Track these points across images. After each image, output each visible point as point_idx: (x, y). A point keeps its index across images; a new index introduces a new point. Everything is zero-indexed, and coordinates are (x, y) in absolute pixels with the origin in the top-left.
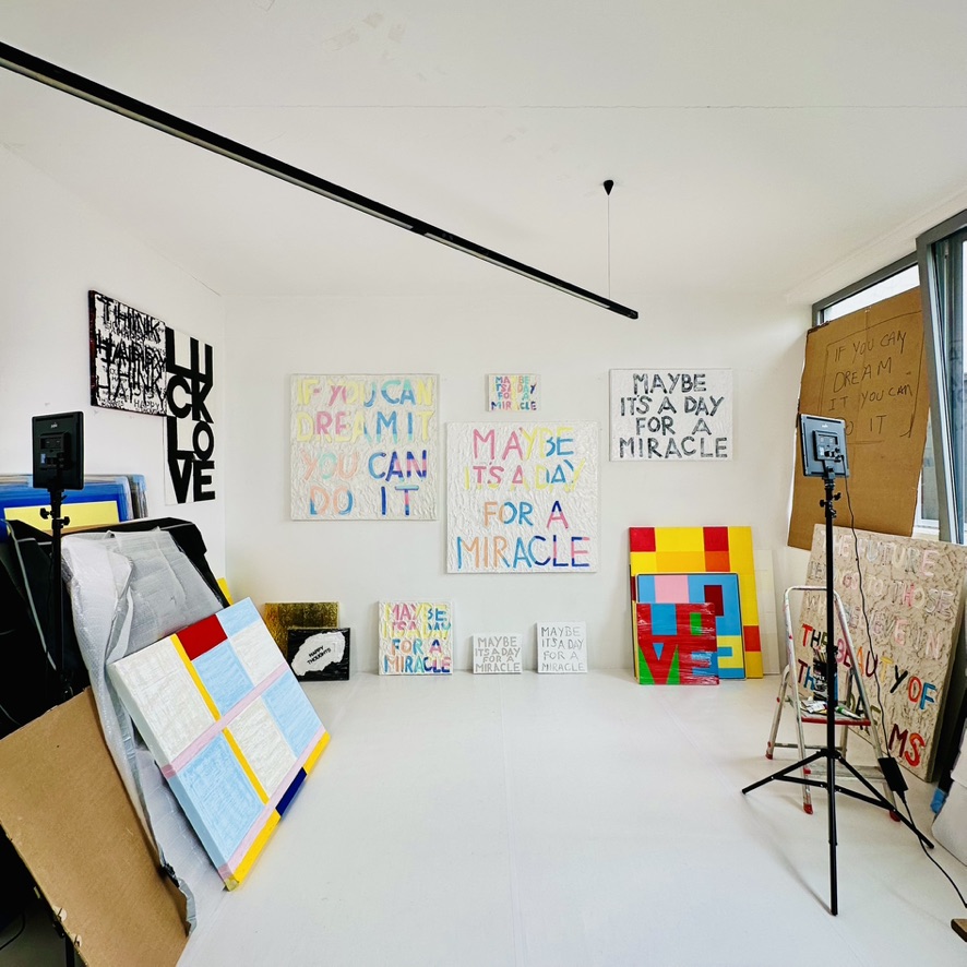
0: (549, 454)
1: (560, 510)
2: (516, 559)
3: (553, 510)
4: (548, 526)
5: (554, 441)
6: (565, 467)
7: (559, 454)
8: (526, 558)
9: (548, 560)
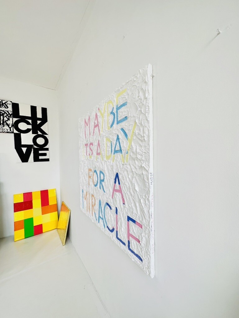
0: (112, 126)
1: (119, 183)
2: (99, 217)
3: (115, 183)
4: (112, 197)
5: (115, 111)
6: (122, 136)
7: (118, 123)
8: (102, 219)
9: (113, 229)
